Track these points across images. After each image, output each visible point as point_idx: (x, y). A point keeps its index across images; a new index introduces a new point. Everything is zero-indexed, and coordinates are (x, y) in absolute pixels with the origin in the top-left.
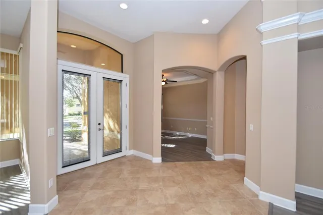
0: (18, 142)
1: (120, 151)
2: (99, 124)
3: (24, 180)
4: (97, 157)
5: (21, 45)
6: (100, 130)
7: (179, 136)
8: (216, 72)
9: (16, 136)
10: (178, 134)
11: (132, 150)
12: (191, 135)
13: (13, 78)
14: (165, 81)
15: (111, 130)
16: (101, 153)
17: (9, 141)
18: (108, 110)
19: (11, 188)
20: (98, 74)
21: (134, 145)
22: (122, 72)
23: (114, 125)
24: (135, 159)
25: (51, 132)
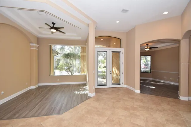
0: (86, 76)
1: (119, 84)
2: (110, 71)
3: (87, 87)
4: (109, 85)
5: (87, 44)
6: (110, 73)
7: (163, 83)
8: (181, 40)
9: (85, 74)
10: (162, 82)
11: (126, 85)
12: (173, 84)
13: (85, 54)
14: (150, 48)
15: (117, 75)
16: (111, 84)
17: (83, 75)
18: (116, 65)
19: (84, 89)
20: (110, 50)
21: (127, 83)
22: (121, 48)
23: (118, 72)
24: (127, 89)
25: (94, 72)
